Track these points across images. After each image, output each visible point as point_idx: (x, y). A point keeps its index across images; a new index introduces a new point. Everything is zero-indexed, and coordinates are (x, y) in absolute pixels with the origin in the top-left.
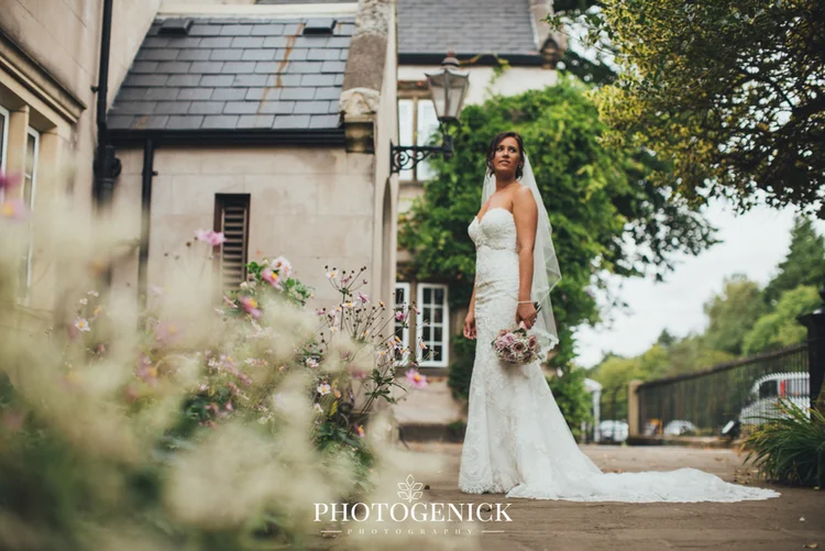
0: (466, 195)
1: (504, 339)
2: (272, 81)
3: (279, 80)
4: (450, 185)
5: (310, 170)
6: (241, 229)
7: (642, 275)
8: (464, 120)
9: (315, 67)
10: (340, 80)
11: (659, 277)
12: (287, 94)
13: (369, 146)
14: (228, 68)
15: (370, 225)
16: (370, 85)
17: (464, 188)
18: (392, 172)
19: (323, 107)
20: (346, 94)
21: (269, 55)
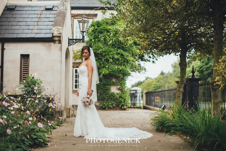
0: (96, 45)
1: (84, 99)
2: (36, 24)
3: (38, 23)
4: (92, 42)
5: (45, 48)
6: (27, 63)
7: (149, 61)
8: (96, 25)
9: (47, 20)
10: (53, 23)
11: (153, 62)
12: (40, 27)
13: (60, 42)
14: (25, 20)
15: (60, 62)
16: (60, 26)
17: (96, 43)
18: (69, 46)
19: (48, 31)
20: (54, 28)
21: (36, 16)
